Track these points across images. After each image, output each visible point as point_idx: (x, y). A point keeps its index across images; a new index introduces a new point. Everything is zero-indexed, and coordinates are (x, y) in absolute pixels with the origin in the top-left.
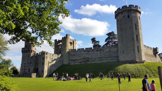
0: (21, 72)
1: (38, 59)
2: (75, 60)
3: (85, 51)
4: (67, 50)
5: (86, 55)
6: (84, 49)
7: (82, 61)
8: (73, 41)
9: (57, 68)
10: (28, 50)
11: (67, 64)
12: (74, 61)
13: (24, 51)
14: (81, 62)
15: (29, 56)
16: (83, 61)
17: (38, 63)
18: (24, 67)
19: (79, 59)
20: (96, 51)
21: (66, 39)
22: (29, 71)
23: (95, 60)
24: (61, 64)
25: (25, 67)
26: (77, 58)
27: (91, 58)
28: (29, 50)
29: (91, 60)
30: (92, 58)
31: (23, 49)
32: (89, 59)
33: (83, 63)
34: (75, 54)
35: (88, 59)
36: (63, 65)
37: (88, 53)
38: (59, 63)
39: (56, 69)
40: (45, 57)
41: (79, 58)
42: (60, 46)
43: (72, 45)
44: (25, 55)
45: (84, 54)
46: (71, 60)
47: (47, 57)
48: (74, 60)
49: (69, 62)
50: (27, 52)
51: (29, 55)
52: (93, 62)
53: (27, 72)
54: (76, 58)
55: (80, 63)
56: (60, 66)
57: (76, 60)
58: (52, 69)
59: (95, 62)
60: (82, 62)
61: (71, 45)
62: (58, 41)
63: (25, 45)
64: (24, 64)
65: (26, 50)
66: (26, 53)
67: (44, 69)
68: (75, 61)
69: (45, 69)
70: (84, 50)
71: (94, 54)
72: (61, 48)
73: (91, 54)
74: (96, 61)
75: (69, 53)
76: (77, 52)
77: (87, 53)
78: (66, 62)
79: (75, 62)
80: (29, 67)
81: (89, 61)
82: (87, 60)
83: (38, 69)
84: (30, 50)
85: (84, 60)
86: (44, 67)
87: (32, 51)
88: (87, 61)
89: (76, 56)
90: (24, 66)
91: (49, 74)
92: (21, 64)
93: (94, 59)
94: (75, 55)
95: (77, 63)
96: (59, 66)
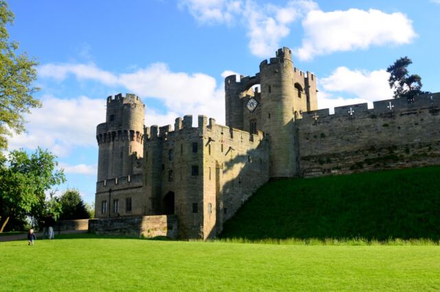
0: (100, 212)
1: (171, 151)
2: (325, 159)
3: (373, 115)
4: (289, 117)
5: (379, 133)
6: (365, 105)
7: (362, 160)
8: (306, 80)
9: (251, 194)
10: (120, 132)
11: (292, 176)
12: (322, 163)
13: (105, 134)
14: (360, 165)
15: (124, 153)
16: (368, 162)
17: (171, 172)
18: (108, 194)
19: (347, 153)
20: (427, 111)
21: (279, 68)
22: (129, 208)
23: (425, 155)
24: (266, 178)
25: (112, 194)
26: (333, 148)
27: (405, 142)
28: (123, 129)
29: (407, 151)
30: (413, 146)
31: (100, 127)
32: (395, 148)
33: (366, 168)
34: (326, 132)
35: (389, 148)
36: (272, 180)
37: (388, 121)
38: (259, 171)
39: (250, 199)
40: (205, 141)
41: (348, 148)
42: (252, 101)
43: (303, 96)
44: (111, 148)
45: (368, 126)
46: (307, 159)
47: (210, 140)
48: (323, 155)
49: (298, 169)
50: (116, 138)
51: (122, 148)
52: (418, 163)
53: (122, 211)
54: (329, 150)
55: (352, 168)
56: (261, 184)
57: (334, 155)
58: (231, 199)
59: (427, 161)
60: (365, 165)
61: (300, 96)
62: (238, 80)
63: (107, 113)
64: (107, 181)
65: (110, 131)
66: (112, 143)
67: (202, 197)
68: (329, 161)
69: (205, 197)
70: (368, 112)
71: (418, 128)
72: (257, 111)
73: (403, 128)
74: (433, 156)
75: (298, 129)
76: (335, 121)
77: (386, 125)
78: (285, 168)
79: (326, 166)
80: (129, 191)
81: (396, 159)
82: (385, 153)
83: (171, 196)
84: (126, 131)
85: (372, 156)
86: (202, 184)
87: (132, 132)
88: (386, 159)
89: (330, 139)
90: (108, 189)
91: (221, 221)
92: (98, 183)
93: (421, 147)
94: (323, 136)
95: (338, 168)
96: (258, 186)
